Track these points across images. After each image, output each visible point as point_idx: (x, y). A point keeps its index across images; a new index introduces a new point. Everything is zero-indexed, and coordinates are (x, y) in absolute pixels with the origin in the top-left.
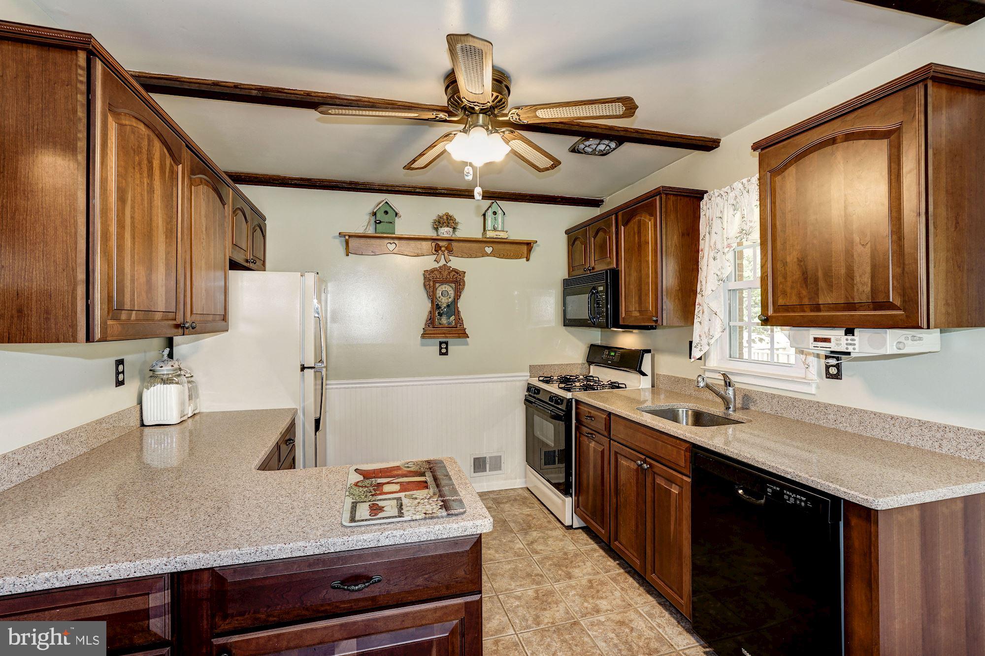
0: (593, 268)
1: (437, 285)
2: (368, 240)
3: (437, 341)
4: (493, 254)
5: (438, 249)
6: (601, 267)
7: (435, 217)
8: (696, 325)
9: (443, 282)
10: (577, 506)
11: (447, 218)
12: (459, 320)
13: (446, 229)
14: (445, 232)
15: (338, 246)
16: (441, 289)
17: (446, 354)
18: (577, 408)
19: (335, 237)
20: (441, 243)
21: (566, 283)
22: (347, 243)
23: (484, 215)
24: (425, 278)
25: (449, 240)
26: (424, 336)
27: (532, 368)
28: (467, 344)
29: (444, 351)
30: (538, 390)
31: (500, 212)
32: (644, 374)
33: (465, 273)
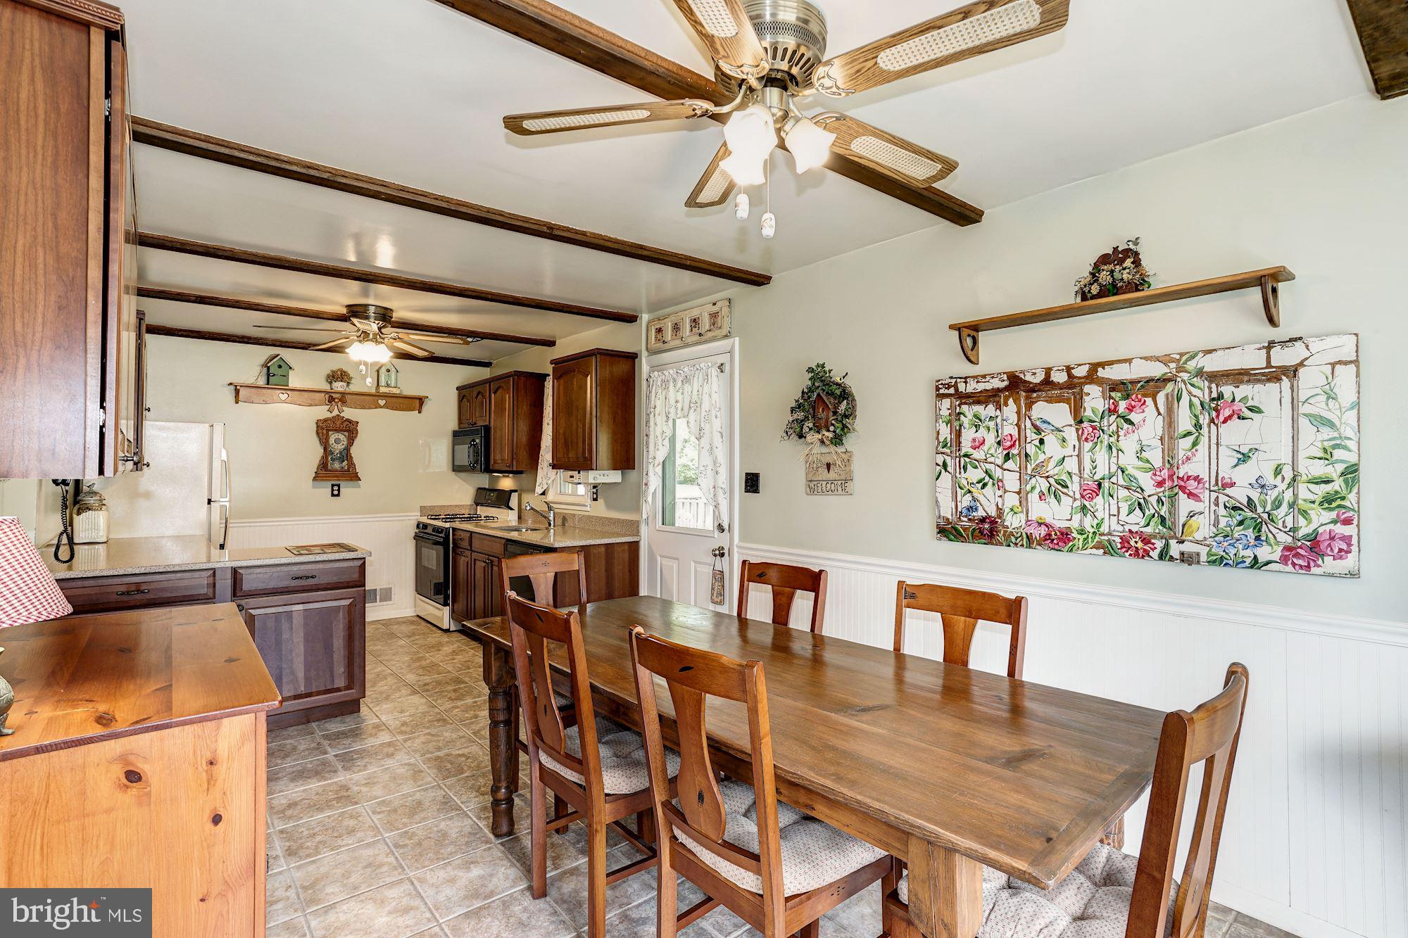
0: (475, 423)
1: (330, 433)
2: (260, 390)
3: (329, 484)
4: (385, 406)
5: (331, 400)
6: (480, 423)
7: (328, 372)
8: (539, 470)
9: (337, 430)
10: (453, 613)
11: (341, 375)
12: (351, 464)
13: (341, 383)
14: (339, 386)
15: (229, 394)
16: (333, 437)
17: (338, 495)
18: (453, 535)
19: (223, 386)
20: (334, 396)
21: (455, 434)
22: (237, 392)
23: (378, 371)
24: (318, 427)
25: (343, 394)
26: (315, 479)
27: (422, 509)
28: (359, 487)
29: (336, 492)
30: (425, 526)
31: (394, 369)
32: (512, 509)
33: (358, 423)
